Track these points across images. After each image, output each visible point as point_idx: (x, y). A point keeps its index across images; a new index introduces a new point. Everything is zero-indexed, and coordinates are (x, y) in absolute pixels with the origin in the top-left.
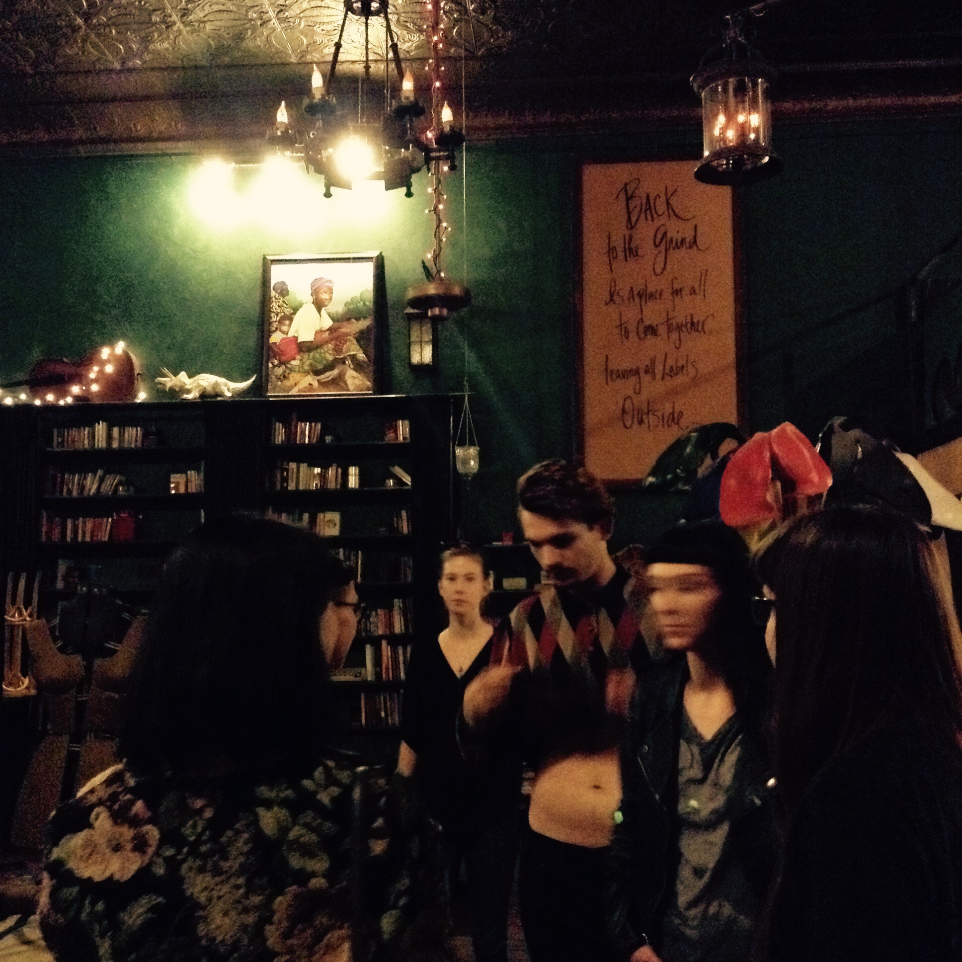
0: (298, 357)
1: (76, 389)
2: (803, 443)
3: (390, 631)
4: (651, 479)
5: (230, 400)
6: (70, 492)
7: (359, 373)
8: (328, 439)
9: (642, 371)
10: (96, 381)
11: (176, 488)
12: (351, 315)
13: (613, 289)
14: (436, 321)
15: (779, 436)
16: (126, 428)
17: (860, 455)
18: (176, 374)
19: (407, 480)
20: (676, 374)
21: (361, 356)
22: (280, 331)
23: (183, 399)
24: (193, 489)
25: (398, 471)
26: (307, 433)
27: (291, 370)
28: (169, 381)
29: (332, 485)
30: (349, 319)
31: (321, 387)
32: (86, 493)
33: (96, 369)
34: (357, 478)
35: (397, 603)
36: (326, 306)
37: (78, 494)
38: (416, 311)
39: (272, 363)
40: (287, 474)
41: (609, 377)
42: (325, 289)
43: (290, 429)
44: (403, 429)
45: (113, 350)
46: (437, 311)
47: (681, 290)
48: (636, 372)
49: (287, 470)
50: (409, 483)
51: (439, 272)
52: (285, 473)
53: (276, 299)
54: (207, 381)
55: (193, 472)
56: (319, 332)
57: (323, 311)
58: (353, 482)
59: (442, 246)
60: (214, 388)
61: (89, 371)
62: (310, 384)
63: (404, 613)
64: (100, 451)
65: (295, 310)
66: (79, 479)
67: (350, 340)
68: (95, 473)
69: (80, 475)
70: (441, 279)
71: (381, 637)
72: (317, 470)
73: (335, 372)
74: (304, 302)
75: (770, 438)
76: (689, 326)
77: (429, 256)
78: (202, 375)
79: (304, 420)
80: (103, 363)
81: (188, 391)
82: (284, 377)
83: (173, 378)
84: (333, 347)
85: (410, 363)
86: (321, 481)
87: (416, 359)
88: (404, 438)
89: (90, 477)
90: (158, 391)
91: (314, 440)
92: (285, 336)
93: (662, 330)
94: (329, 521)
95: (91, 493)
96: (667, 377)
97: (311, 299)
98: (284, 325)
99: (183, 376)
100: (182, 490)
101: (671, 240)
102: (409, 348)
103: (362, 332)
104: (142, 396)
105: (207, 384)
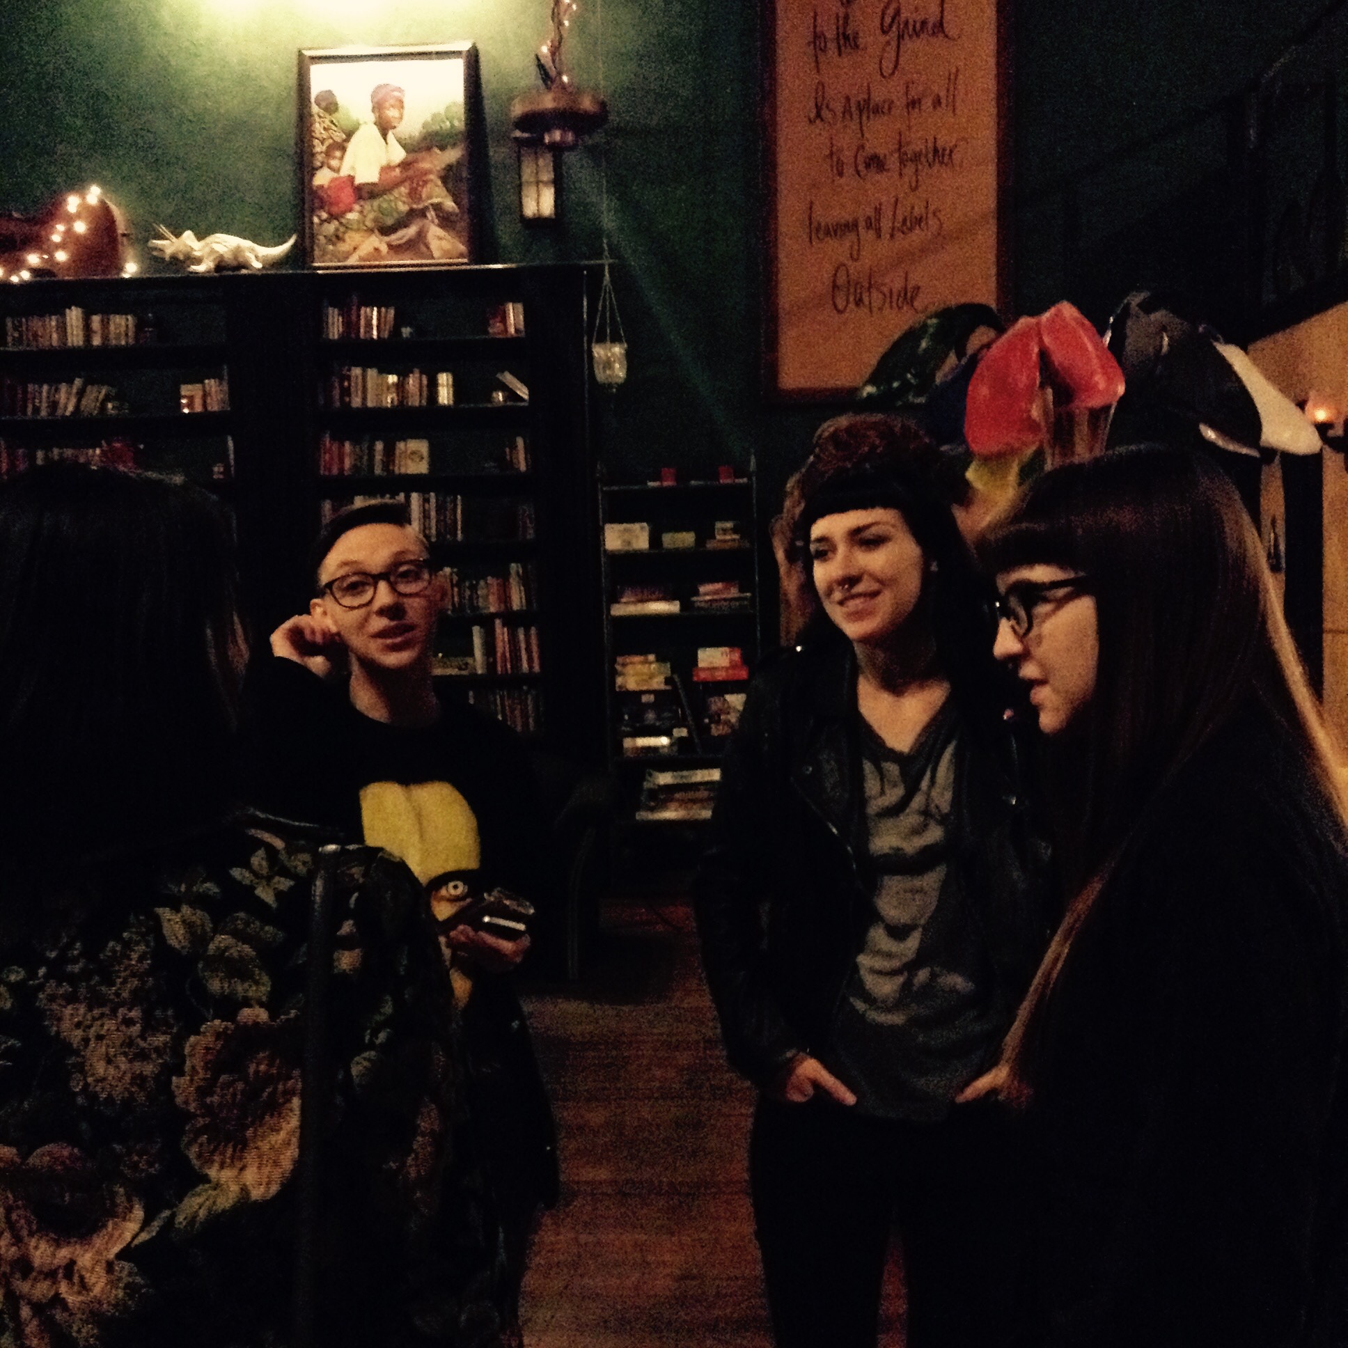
0: (357, 207)
1: (33, 259)
2: (1086, 330)
3: (506, 606)
4: (870, 389)
5: (259, 273)
6: (37, 410)
7: (447, 231)
8: (406, 331)
9: (862, 224)
10: (62, 246)
11: (190, 405)
12: (432, 141)
13: (820, 99)
14: (557, 150)
15: (1052, 321)
16: (112, 317)
17: (1165, 349)
18: (178, 235)
19: (523, 392)
20: (911, 229)
21: (449, 204)
22: (330, 167)
23: (192, 273)
24: (214, 407)
25: (508, 378)
26: (375, 322)
27: (347, 228)
28: (170, 245)
29: (415, 401)
30: (429, 149)
31: (392, 252)
32: (59, 412)
33: (61, 227)
34: (451, 389)
35: (514, 567)
36: (395, 127)
37: (49, 415)
38: (526, 135)
39: (319, 217)
40: (350, 385)
41: (813, 236)
42: (392, 102)
43: (349, 316)
44: (514, 317)
45: (84, 198)
46: (557, 135)
47: (919, 101)
48: (852, 226)
49: (349, 378)
50: (526, 397)
51: (560, 74)
52: (346, 384)
53: (320, 117)
54: (225, 244)
55: (213, 381)
56: (386, 169)
57: (390, 136)
58: (445, 395)
59: (565, 35)
60: (236, 257)
61: (52, 230)
62: (376, 249)
63: (525, 580)
64: (75, 351)
65: (349, 135)
66: (49, 392)
67: (432, 180)
68: (70, 382)
69: (51, 386)
70: (563, 87)
71: (493, 616)
72: (392, 379)
73: (411, 231)
74: (361, 122)
75: (1038, 324)
76: (930, 156)
77: (545, 50)
78: (218, 235)
79: (370, 304)
80: (69, 219)
81: (198, 261)
82: (338, 237)
83: (174, 239)
84: (407, 191)
85: (522, 217)
86: (398, 395)
87: (530, 209)
88: (517, 330)
89: (63, 388)
90: (156, 259)
91: (386, 335)
92: (335, 175)
93: (893, 162)
94: (413, 453)
95: (68, 414)
96: (899, 235)
97: (371, 117)
98: (334, 158)
99: (188, 236)
100: (198, 408)
101: (907, 23)
102: (520, 193)
103: (449, 168)
104: (131, 269)
105: (226, 249)
